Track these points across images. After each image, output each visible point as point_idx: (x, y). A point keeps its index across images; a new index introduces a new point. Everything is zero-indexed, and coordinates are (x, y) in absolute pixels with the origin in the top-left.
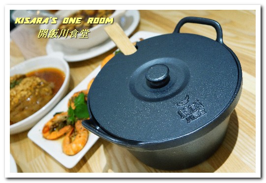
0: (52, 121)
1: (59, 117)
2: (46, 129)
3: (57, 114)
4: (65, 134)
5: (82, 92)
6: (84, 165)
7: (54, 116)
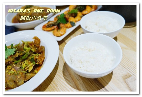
0: (47, 24)
1: (51, 23)
2: (44, 27)
3: (50, 21)
4: (53, 30)
5: (63, 14)
6: (63, 42)
7: (48, 22)
